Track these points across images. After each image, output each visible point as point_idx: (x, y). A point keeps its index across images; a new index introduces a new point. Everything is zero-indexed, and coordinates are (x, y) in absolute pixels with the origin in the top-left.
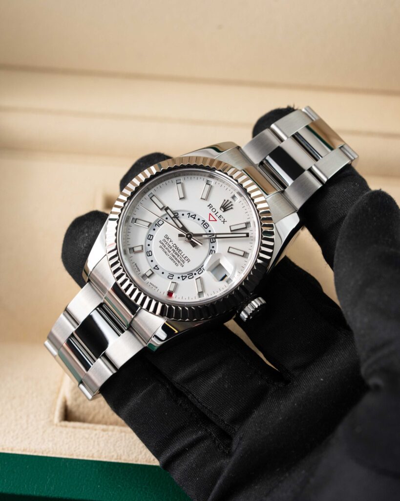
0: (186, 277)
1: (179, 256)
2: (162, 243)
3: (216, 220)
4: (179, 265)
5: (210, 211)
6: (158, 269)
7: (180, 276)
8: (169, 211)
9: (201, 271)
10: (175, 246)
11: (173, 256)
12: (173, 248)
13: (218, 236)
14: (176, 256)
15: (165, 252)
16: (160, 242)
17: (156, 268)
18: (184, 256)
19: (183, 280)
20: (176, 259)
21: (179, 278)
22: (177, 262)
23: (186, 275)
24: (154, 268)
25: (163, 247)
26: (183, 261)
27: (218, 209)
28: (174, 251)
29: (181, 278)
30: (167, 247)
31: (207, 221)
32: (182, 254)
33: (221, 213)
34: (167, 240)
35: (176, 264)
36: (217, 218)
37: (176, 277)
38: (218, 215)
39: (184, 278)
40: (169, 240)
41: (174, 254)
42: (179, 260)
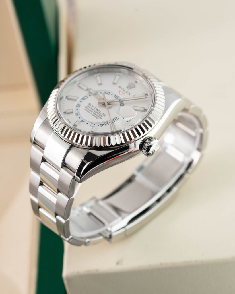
0: (104, 125)
1: (98, 113)
2: (87, 108)
3: (124, 94)
4: (99, 118)
5: (120, 89)
6: (84, 122)
7: (99, 124)
8: (91, 91)
9: (114, 121)
10: (95, 108)
11: (94, 114)
12: (94, 109)
13: (125, 100)
14: (97, 114)
15: (89, 112)
16: (85, 107)
17: (82, 121)
18: (102, 114)
19: (101, 126)
20: (96, 115)
21: (98, 125)
22: (97, 117)
23: (104, 124)
24: (81, 121)
25: (87, 109)
26: (101, 116)
27: (125, 88)
28: (95, 111)
29: (100, 126)
30: (90, 109)
31: (118, 94)
32: (101, 113)
33: (127, 90)
34: (90, 106)
35: (96, 118)
36: (124, 93)
37: (96, 125)
38: (126, 91)
39: (102, 125)
40: (92, 106)
41: (95, 113)
42: (99, 116)
